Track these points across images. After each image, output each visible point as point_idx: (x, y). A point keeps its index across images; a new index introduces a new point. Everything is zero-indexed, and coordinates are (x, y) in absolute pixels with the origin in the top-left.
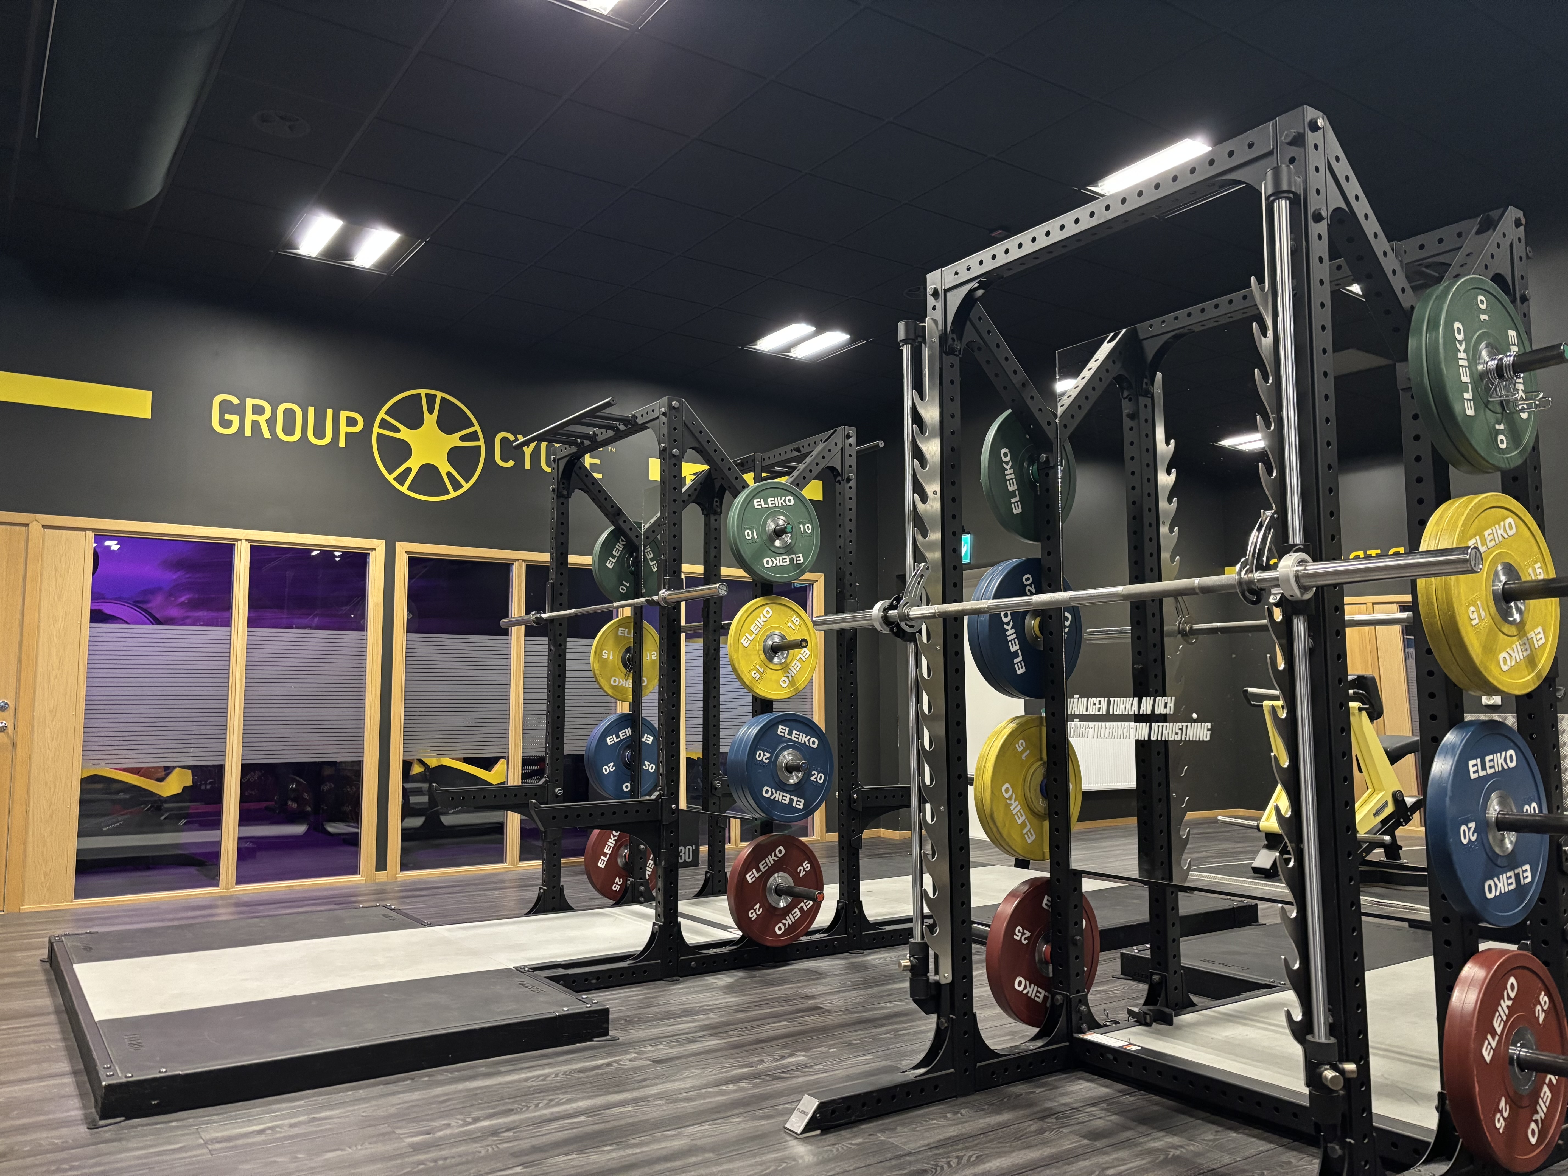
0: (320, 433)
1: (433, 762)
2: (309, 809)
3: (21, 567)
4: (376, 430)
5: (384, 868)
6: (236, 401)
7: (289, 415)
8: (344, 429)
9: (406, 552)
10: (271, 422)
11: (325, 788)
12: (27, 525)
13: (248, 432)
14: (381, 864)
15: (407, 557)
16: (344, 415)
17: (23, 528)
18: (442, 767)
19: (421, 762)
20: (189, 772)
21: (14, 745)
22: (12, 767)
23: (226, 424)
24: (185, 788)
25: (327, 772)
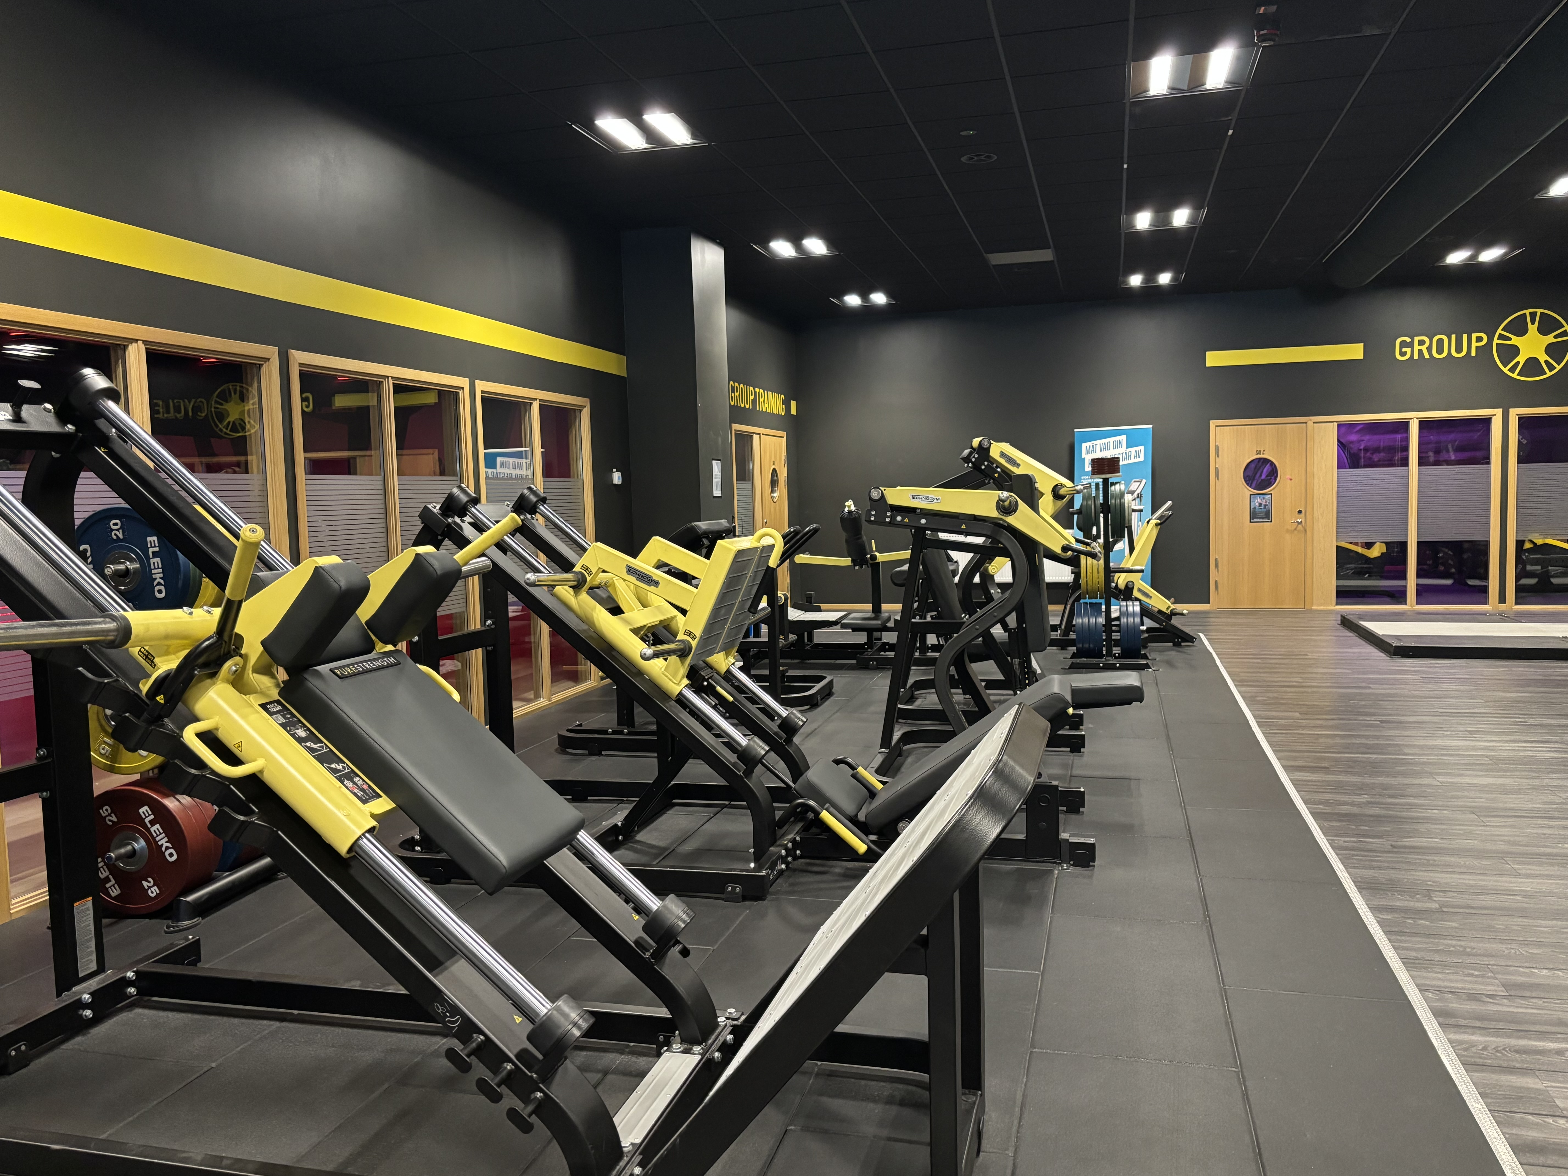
0: (1459, 349)
1: (1539, 542)
2: (1453, 570)
3: (1304, 444)
4: (1496, 341)
5: (1505, 602)
6: (1408, 340)
7: (1440, 342)
8: (1474, 344)
9: (1517, 415)
10: (1429, 349)
11: (1465, 556)
12: (1306, 423)
13: (1416, 357)
14: (1502, 599)
15: (1517, 417)
16: (1474, 336)
17: (1304, 425)
18: (1546, 544)
19: (1531, 541)
20: (1384, 545)
21: (1306, 531)
22: (1305, 541)
23: (1403, 354)
24: (1382, 554)
25: (1466, 546)
